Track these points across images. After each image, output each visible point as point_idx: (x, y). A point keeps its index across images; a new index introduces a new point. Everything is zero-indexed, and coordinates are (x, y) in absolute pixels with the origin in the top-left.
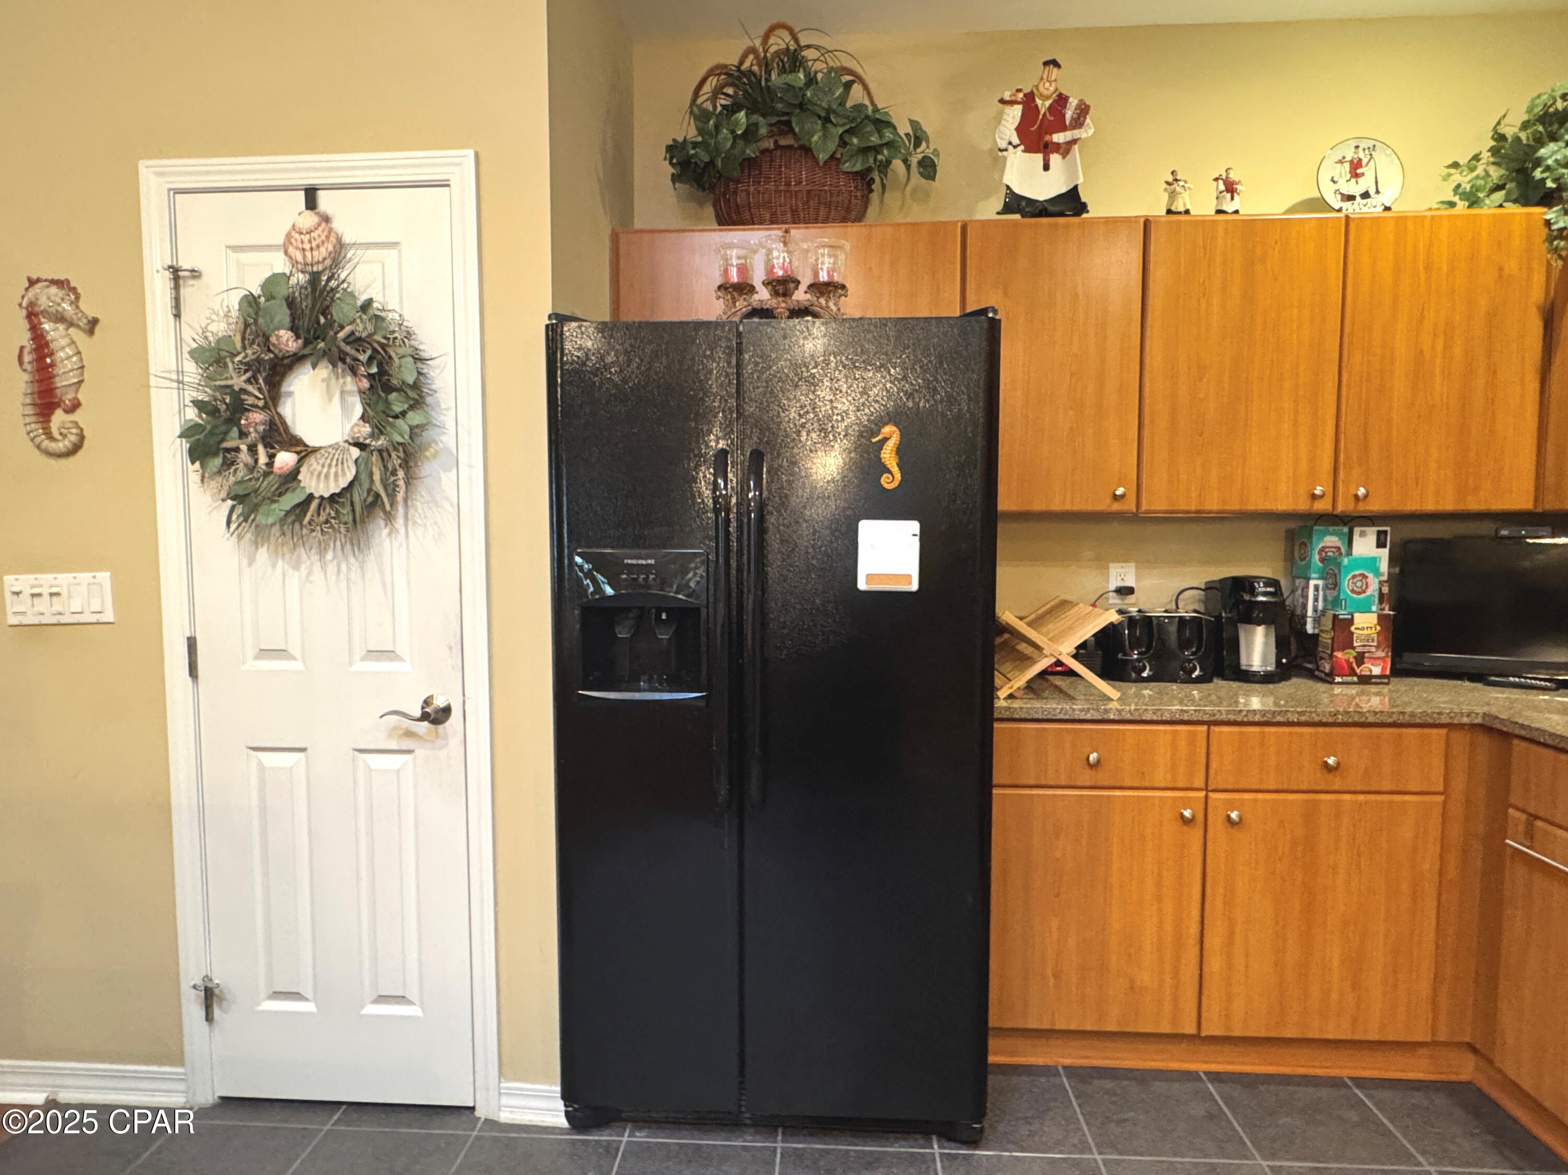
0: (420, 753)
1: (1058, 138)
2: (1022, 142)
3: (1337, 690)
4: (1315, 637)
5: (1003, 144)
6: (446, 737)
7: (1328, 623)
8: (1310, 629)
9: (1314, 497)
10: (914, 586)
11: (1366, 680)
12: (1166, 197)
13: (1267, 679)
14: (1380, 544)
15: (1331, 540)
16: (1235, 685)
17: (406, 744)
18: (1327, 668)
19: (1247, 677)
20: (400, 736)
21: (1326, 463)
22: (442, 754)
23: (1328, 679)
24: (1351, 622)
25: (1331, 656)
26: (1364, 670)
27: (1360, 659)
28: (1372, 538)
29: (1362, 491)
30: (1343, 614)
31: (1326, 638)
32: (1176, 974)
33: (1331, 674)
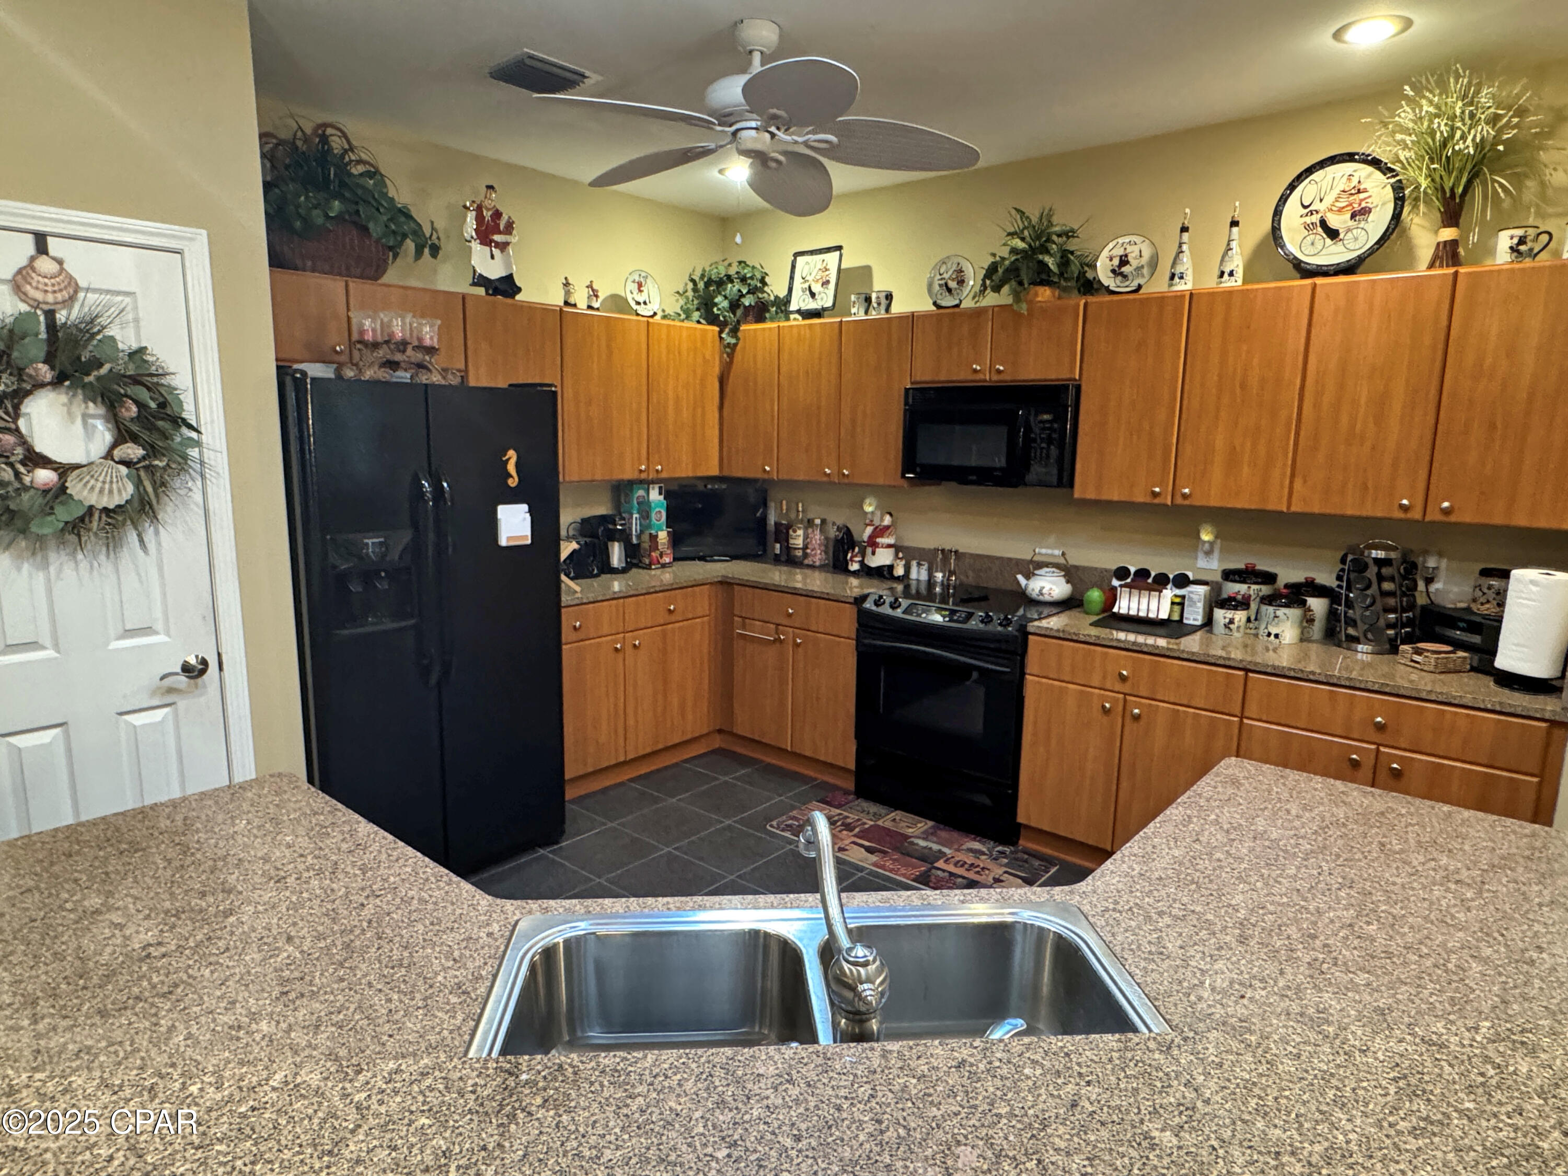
0: (182, 704)
1: (497, 238)
2: (478, 238)
3: (653, 572)
4: (638, 545)
5: (469, 238)
6: (205, 686)
7: (646, 537)
8: (635, 541)
9: (641, 471)
10: (529, 542)
11: (664, 566)
12: (563, 293)
13: (624, 571)
14: (660, 494)
15: (641, 493)
16: (609, 576)
17: (169, 699)
18: (647, 561)
19: (614, 571)
20: (163, 694)
21: (644, 452)
22: (202, 700)
23: (648, 567)
24: (657, 536)
25: (650, 555)
26: (662, 561)
27: (661, 555)
28: (657, 490)
29: (659, 467)
30: (653, 532)
31: (646, 545)
32: (616, 731)
33: (650, 564)
